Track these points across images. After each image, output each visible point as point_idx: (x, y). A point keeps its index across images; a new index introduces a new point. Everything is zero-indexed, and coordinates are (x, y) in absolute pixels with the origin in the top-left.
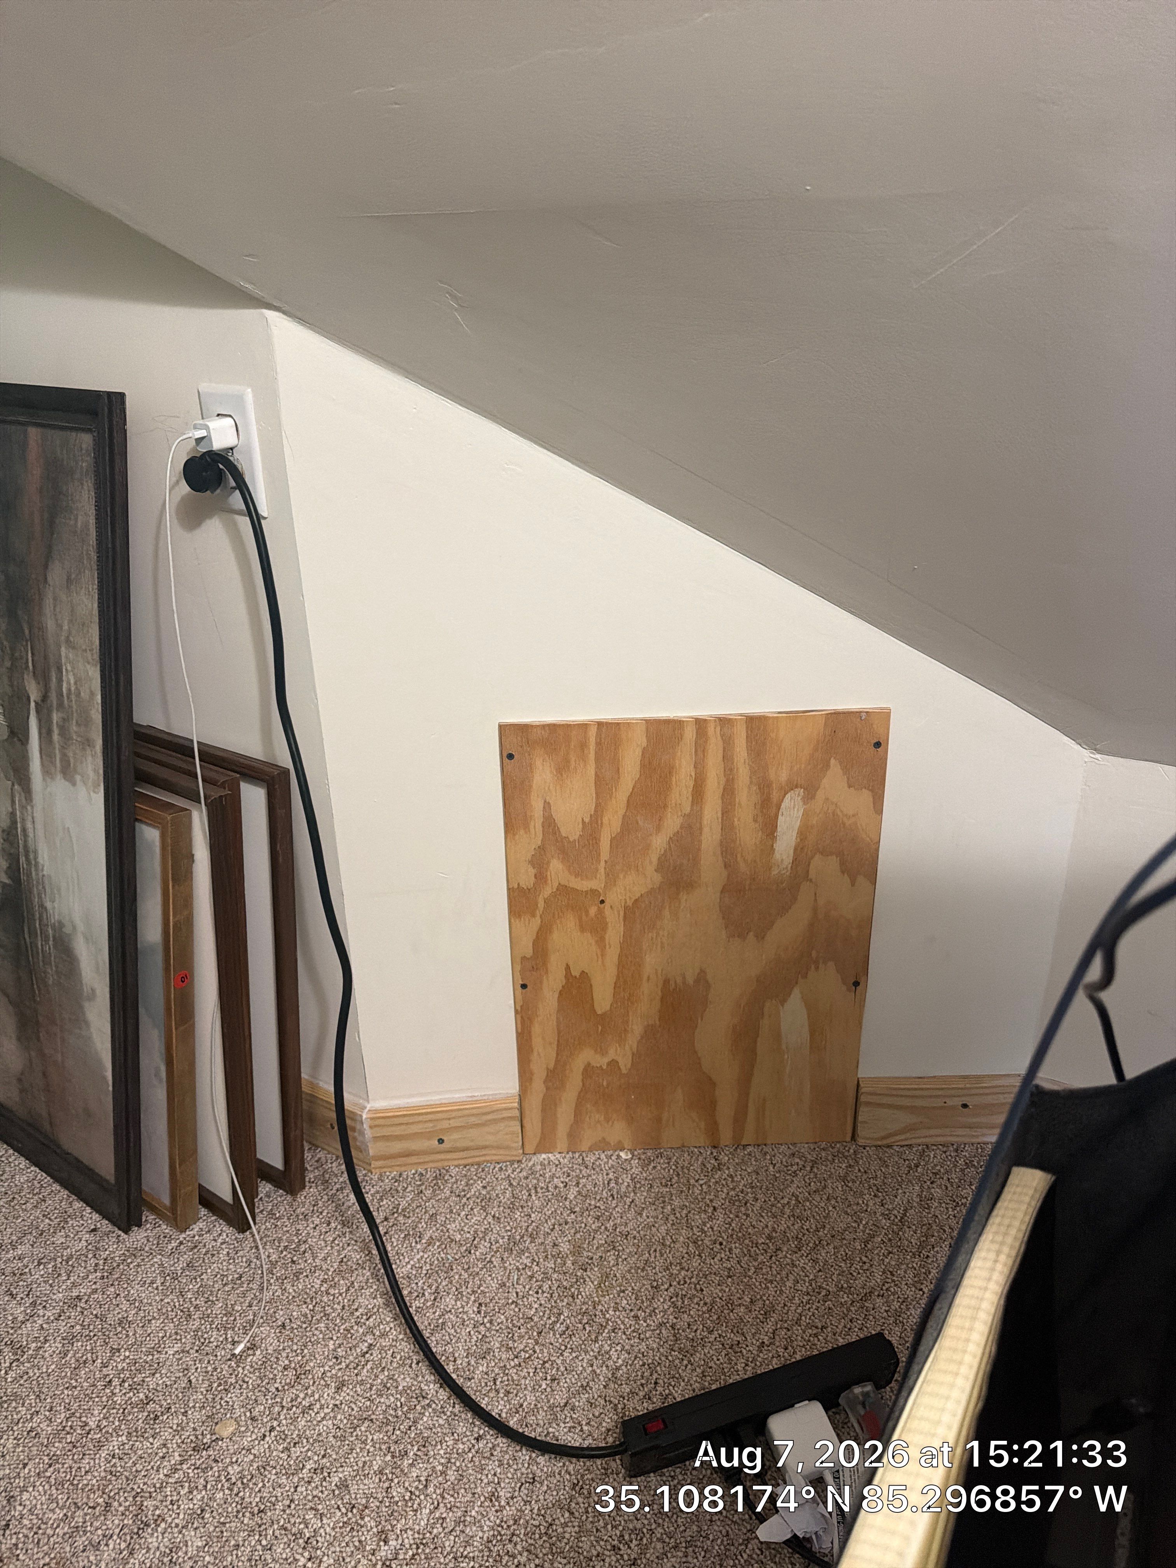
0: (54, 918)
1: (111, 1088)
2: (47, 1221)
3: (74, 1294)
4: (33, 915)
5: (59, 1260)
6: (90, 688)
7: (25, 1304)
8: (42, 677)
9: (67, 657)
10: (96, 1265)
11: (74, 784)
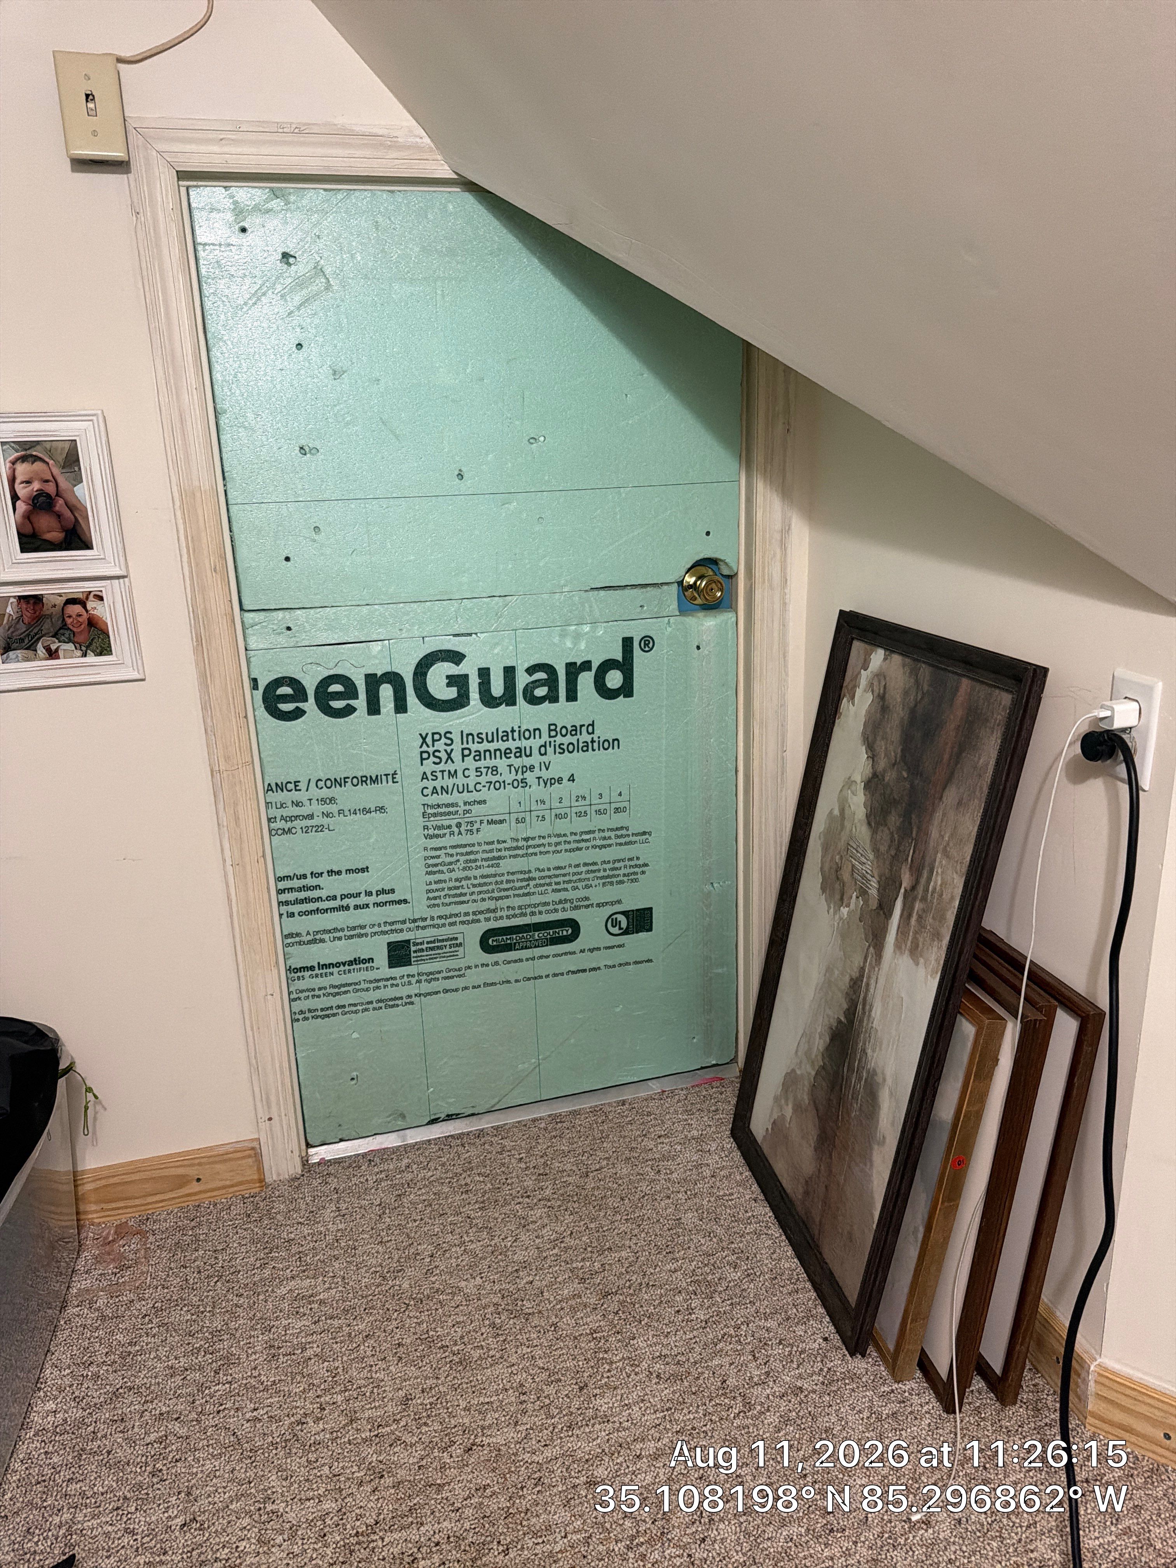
0: (872, 1065)
1: (875, 1226)
2: (795, 1310)
3: (799, 1384)
4: (856, 1054)
5: (795, 1349)
6: (952, 893)
7: (762, 1369)
8: (917, 871)
9: (941, 862)
10: (821, 1370)
11: (917, 964)
